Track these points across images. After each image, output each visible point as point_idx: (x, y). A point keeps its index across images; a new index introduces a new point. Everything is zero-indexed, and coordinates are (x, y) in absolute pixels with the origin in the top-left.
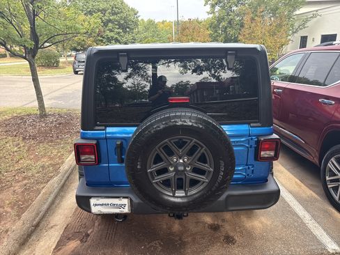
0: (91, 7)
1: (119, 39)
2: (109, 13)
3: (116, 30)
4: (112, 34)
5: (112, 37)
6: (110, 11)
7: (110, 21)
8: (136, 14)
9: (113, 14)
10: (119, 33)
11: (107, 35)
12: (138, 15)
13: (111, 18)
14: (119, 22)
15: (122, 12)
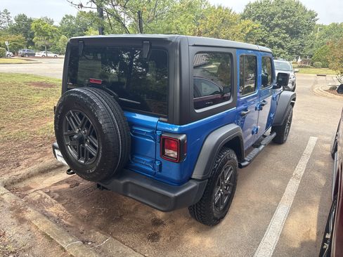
0: (260, 12)
1: (283, 44)
2: (279, 17)
3: (282, 35)
4: (276, 39)
5: (275, 43)
6: (280, 15)
7: (277, 25)
8: (313, 18)
9: (283, 18)
10: (284, 38)
11: (270, 40)
12: (316, 18)
13: (279, 22)
14: (288, 26)
15: (293, 15)
